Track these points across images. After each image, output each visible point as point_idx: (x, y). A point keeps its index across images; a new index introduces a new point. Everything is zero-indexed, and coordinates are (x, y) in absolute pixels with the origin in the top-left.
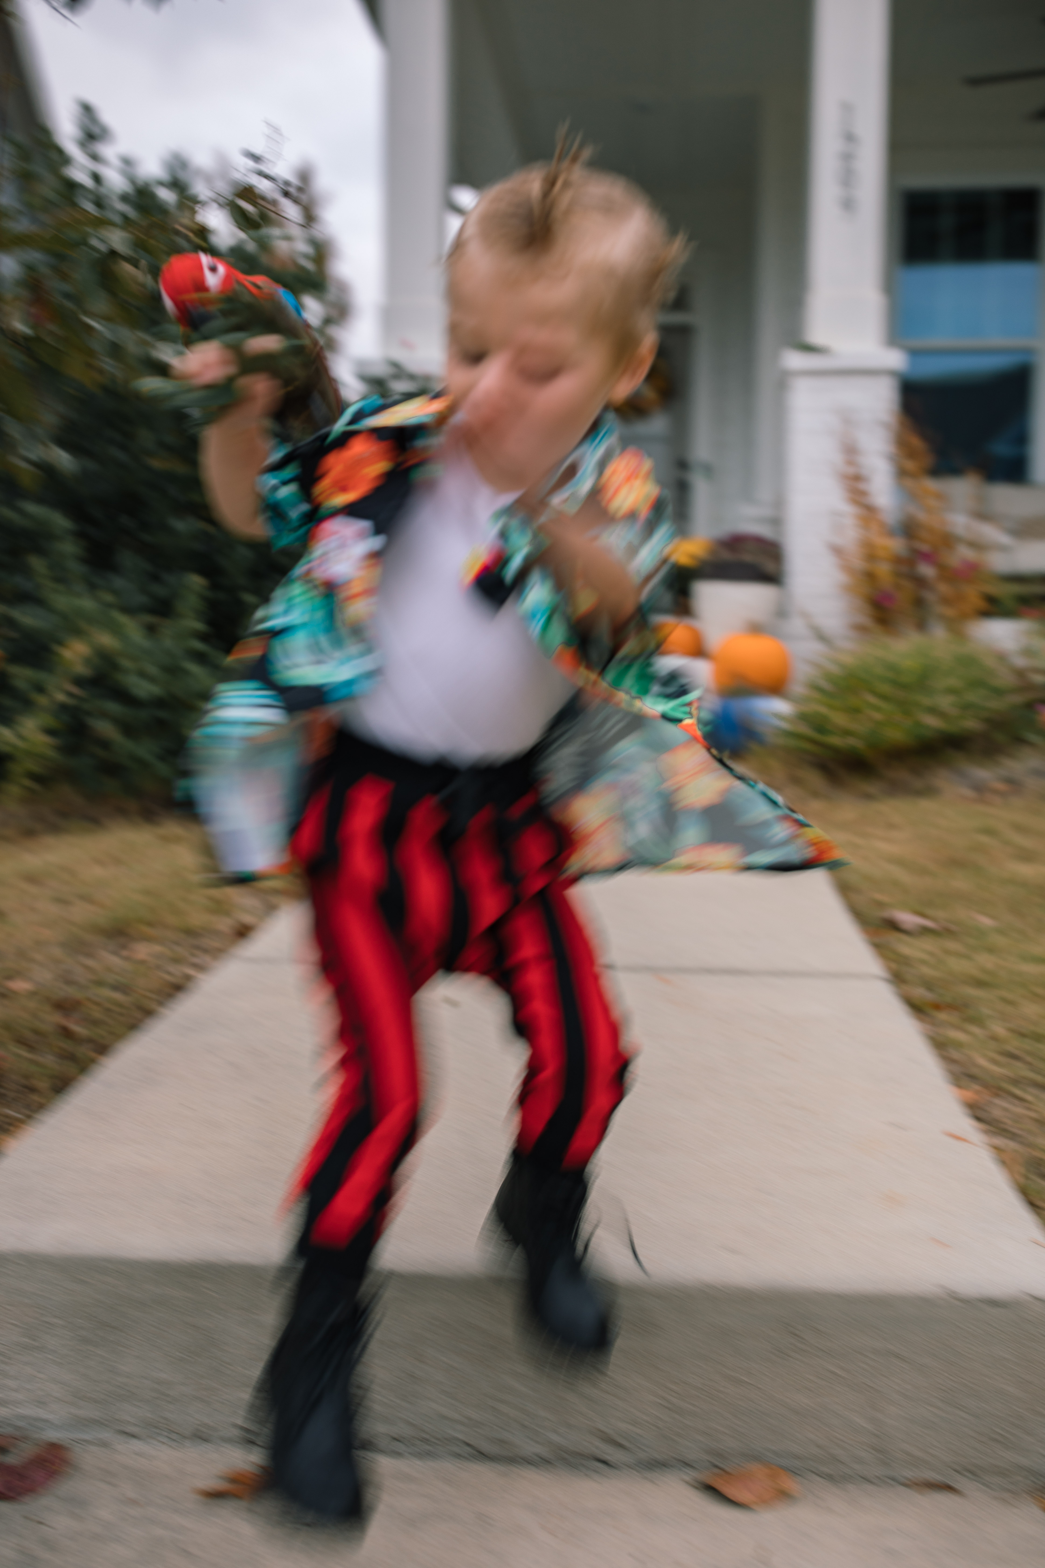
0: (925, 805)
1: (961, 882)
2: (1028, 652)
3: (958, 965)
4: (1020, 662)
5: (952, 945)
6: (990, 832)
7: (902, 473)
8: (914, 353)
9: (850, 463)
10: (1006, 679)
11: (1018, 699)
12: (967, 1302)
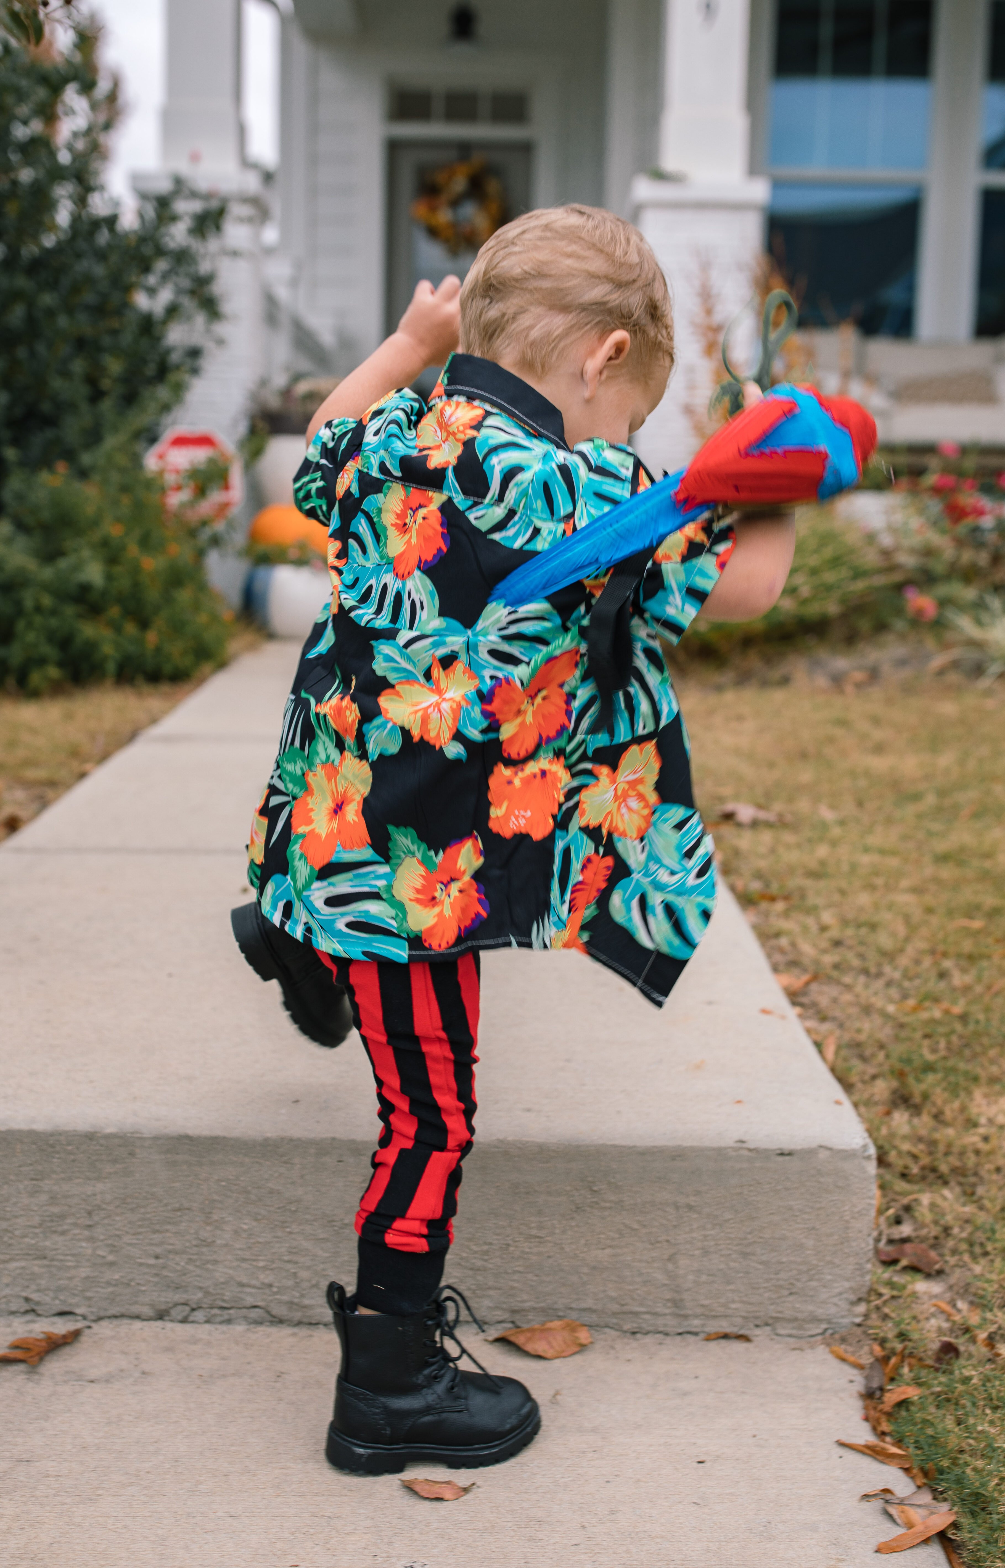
0: (778, 696)
1: (806, 775)
2: (892, 529)
3: (792, 857)
4: (886, 540)
5: (789, 837)
6: (842, 723)
7: (766, 324)
8: (777, 184)
9: (709, 312)
10: (870, 558)
11: (880, 581)
12: (760, 1153)
